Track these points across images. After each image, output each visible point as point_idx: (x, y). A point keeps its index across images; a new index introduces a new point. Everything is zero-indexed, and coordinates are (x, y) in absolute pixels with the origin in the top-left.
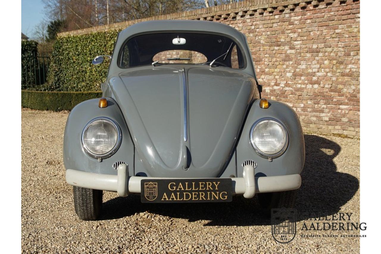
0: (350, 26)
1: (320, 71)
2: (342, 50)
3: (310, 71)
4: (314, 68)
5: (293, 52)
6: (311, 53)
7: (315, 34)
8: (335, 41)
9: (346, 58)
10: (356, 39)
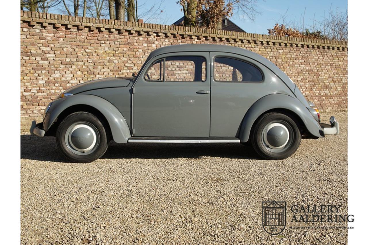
0: (98, 49)
1: (73, 79)
2: (91, 64)
3: (64, 79)
4: (67, 77)
5: (45, 63)
6: (65, 65)
7: (67, 50)
8: (85, 57)
9: (95, 71)
10: (102, 58)
